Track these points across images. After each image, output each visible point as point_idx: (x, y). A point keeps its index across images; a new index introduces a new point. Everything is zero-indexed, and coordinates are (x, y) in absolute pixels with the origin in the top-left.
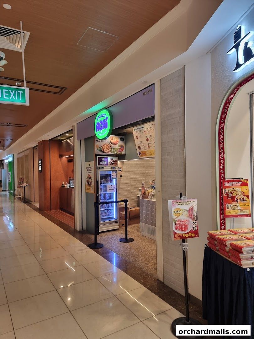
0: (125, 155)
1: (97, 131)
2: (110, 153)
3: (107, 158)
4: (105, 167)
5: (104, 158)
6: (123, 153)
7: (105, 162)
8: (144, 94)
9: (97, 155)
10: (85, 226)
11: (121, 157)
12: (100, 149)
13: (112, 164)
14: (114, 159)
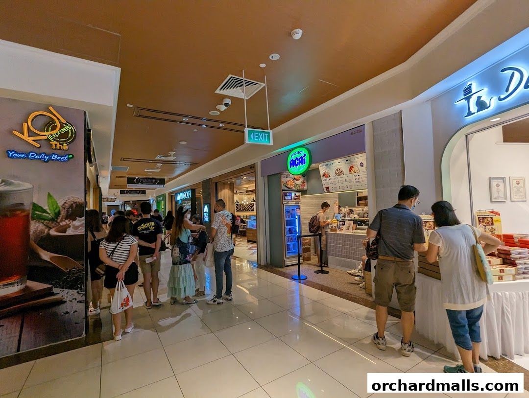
0: (306, 190)
1: (291, 167)
2: (294, 189)
3: (291, 193)
4: (290, 202)
5: (289, 193)
6: (305, 188)
7: (289, 197)
8: (352, 133)
9: (283, 190)
10: (269, 261)
11: (304, 192)
12: (285, 185)
13: (296, 199)
14: (298, 194)
